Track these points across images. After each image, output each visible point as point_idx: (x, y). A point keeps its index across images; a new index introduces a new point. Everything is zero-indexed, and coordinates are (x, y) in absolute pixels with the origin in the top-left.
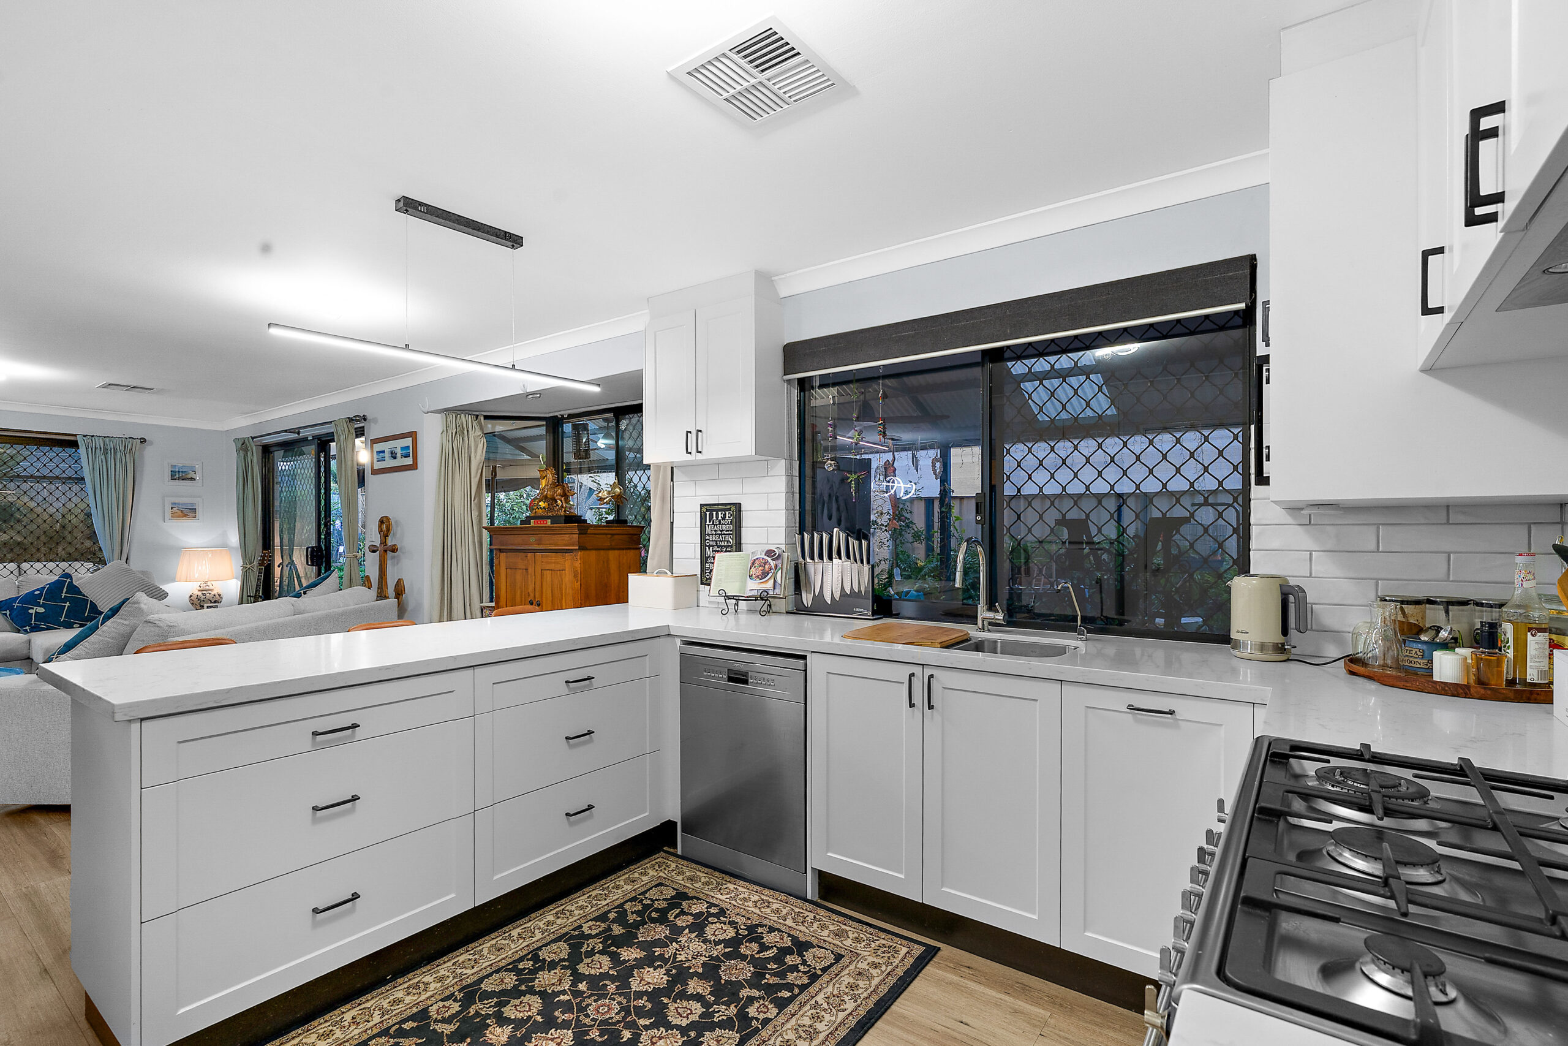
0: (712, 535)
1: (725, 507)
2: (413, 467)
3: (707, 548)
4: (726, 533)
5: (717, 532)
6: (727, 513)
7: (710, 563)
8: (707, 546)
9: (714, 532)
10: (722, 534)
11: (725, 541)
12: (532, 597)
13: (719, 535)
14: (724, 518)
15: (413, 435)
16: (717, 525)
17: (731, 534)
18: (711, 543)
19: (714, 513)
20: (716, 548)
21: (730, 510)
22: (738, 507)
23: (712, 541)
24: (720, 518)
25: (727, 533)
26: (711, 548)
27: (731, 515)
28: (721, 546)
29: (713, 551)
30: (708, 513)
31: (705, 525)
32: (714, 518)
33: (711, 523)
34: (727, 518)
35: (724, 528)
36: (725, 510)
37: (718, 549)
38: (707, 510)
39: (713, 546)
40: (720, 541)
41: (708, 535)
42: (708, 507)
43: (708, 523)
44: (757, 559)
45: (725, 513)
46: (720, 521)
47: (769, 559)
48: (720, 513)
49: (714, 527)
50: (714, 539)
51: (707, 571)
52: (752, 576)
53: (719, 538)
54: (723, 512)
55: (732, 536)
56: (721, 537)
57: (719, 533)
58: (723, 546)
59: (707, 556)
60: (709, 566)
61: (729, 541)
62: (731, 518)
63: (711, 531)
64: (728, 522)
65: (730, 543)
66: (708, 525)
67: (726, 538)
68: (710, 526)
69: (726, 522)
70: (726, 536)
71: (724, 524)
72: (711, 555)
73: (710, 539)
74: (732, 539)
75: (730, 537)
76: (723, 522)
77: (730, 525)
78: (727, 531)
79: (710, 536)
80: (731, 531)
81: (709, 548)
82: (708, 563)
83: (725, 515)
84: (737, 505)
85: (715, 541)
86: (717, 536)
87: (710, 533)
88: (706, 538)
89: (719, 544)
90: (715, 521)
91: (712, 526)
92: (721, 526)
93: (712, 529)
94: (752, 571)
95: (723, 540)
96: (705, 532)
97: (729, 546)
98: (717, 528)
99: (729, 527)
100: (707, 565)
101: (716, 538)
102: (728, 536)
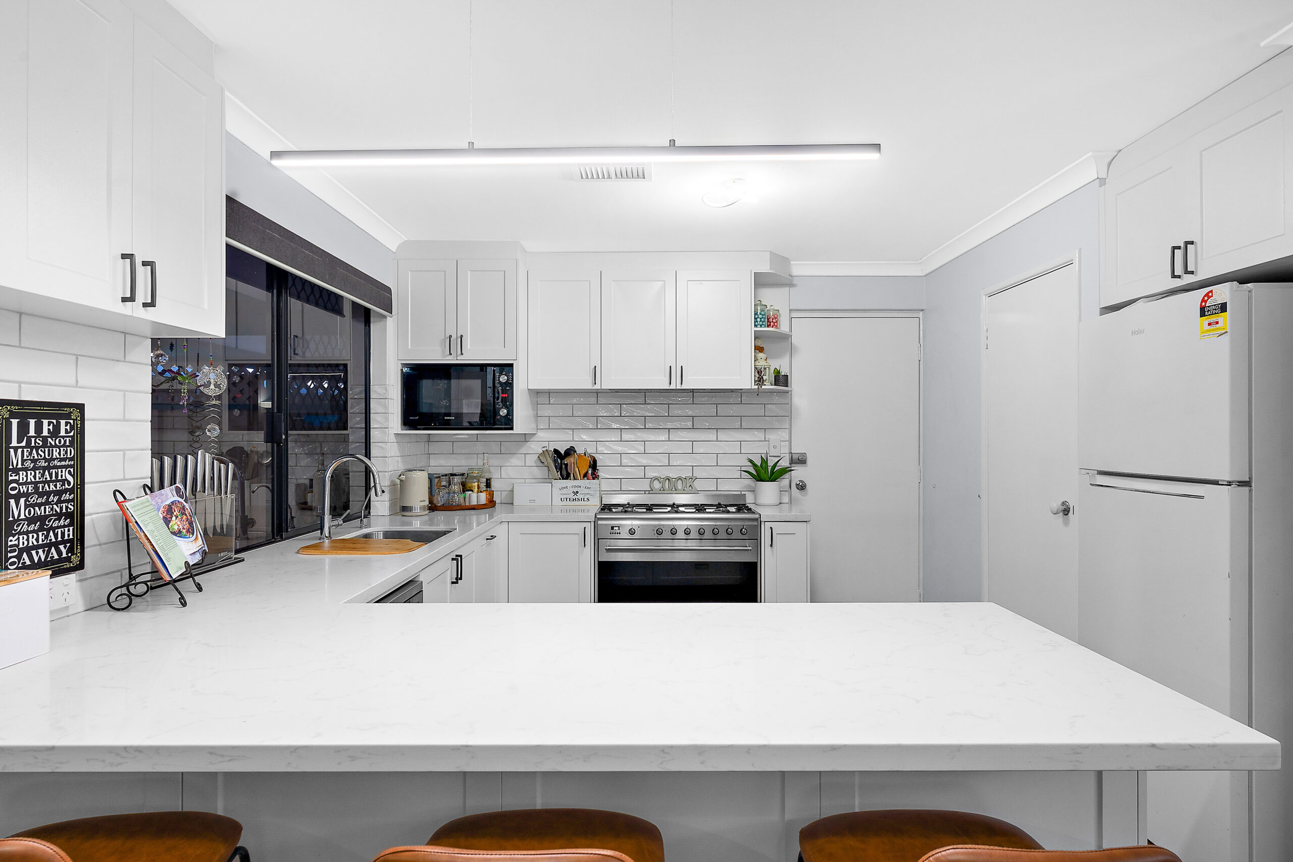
0: (27, 469)
1: (58, 411)
3: (12, 502)
4: (59, 464)
5: (38, 464)
6: (63, 422)
7: (20, 533)
8: (13, 496)
9: (29, 464)
10: (49, 468)
11: (57, 481)
13: (44, 469)
14: (55, 433)
16: (37, 448)
17: (71, 466)
18: (23, 489)
19: (32, 422)
20: (34, 499)
21: (68, 416)
23: (26, 483)
24: (45, 433)
25: (63, 463)
26: (22, 500)
27: (72, 428)
28: (48, 494)
29: (26, 506)
30: (15, 422)
31: (8, 448)
32: (32, 432)
33: (24, 444)
34: (63, 433)
35: (56, 454)
36: (59, 417)
37: (39, 501)
38: (13, 415)
39: (27, 495)
40: (44, 482)
41: (16, 471)
42: (14, 408)
43: (14, 443)
44: (172, 503)
45: (59, 424)
46: (45, 439)
48: (45, 422)
49: (30, 454)
50: (31, 478)
51: (10, 555)
52: (180, 532)
53: (43, 475)
54: (55, 421)
55: (72, 470)
56: (47, 472)
57: (43, 464)
58: (53, 492)
59: (11, 519)
60: (16, 542)
61: (66, 479)
62: (72, 434)
63: (23, 461)
64: (65, 441)
65: (69, 483)
66: (16, 449)
67: (60, 474)
68: (20, 451)
69: (60, 443)
70: (60, 470)
71: (56, 446)
72: (22, 517)
73: (21, 481)
74: (73, 476)
75: (70, 472)
76: (53, 443)
77: (69, 449)
78: (61, 460)
79: (21, 473)
80: (71, 459)
81: (17, 498)
82: (14, 536)
83: (57, 428)
84: (81, 407)
85: (31, 483)
86: (37, 472)
87: (20, 466)
88: (10, 478)
89: (43, 488)
90: (33, 440)
91: (25, 450)
92: (47, 449)
93: (25, 458)
94: (175, 524)
95: (54, 478)
96: (8, 464)
97: (66, 491)
98: (38, 454)
99: (66, 452)
100: (12, 541)
101: (35, 477)
102: (64, 470)
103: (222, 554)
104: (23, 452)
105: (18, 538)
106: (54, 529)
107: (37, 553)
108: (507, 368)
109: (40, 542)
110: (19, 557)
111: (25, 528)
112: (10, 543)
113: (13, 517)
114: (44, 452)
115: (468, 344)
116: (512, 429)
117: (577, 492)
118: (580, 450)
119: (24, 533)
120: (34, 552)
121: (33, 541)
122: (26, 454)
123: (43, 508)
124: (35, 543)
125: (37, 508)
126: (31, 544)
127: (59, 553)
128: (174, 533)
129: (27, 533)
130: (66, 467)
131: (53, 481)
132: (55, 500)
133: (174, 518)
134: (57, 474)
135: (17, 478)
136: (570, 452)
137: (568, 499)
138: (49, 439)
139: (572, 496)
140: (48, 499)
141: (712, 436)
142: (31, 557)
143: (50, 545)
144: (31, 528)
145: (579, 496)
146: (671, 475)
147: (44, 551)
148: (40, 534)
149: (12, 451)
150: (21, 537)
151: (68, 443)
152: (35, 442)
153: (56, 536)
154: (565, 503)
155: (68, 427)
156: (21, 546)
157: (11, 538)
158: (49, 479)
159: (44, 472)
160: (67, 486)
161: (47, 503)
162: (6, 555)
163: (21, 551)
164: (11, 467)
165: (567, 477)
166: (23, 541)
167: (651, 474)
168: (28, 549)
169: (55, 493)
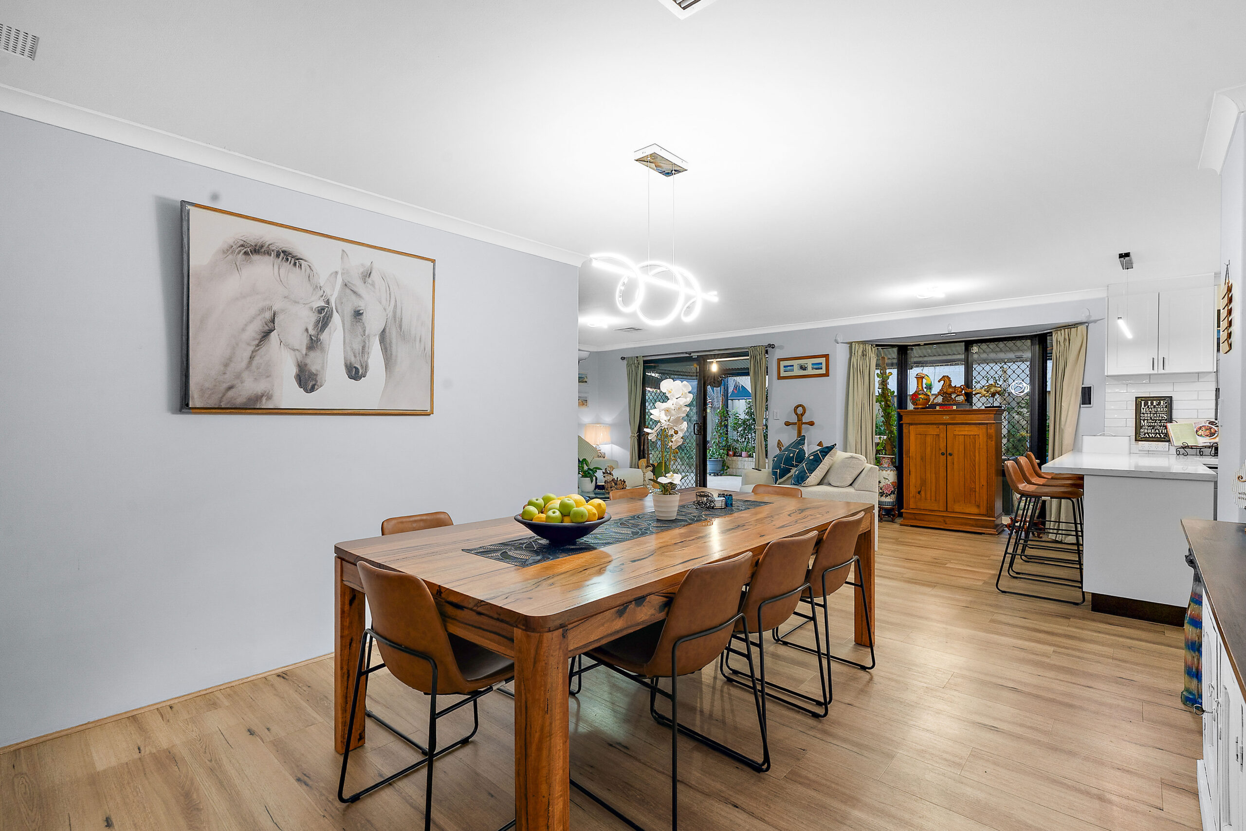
0: (1147, 413)
1: (1159, 399)
2: (827, 375)
3: (1142, 421)
4: (1160, 412)
5: (1152, 412)
6: (1162, 402)
7: (1145, 429)
10: (1156, 413)
11: (1159, 417)
12: (943, 450)
13: (1154, 414)
14: (1159, 405)
15: (826, 356)
16: (1151, 408)
17: (1166, 413)
18: (1147, 418)
19: (1149, 402)
20: (1150, 421)
21: (1164, 400)
22: (1171, 397)
24: (1155, 404)
25: (1162, 412)
26: (1146, 421)
27: (1166, 403)
28: (1156, 420)
29: (1148, 423)
30: (1143, 402)
31: (1140, 408)
32: (1149, 404)
33: (1146, 407)
34: (1162, 404)
35: (1160, 410)
39: (1148, 420)
41: (1144, 414)
42: (1143, 399)
43: (1143, 406)
44: (1203, 426)
46: (1154, 407)
47: (1213, 426)
48: (1154, 402)
49: (1149, 410)
51: (1141, 434)
52: (1201, 435)
54: (1158, 401)
57: (1154, 412)
59: (1142, 425)
60: (1144, 431)
61: (1163, 417)
63: (1146, 411)
64: (1163, 407)
66: (1143, 409)
68: (1145, 409)
69: (1161, 407)
70: (1161, 414)
72: (1146, 425)
73: (1146, 416)
74: (1166, 416)
76: (1158, 407)
80: (1166, 411)
81: (1144, 421)
83: (1159, 403)
85: (1149, 417)
88: (1141, 415)
89: (1154, 418)
90: (1150, 406)
91: (1147, 409)
94: (1200, 432)
96: (1140, 412)
97: (1163, 420)
98: (1151, 410)
99: (1164, 410)
100: (1142, 430)
101: (1150, 415)
106: (1158, 429)
109: (1153, 432)
110: (1145, 435)
111: (1147, 428)
114: (1154, 409)
120: (1150, 434)
123: (1153, 424)
124: (1151, 432)
125: (1151, 423)
127: (1161, 436)
128: (1199, 435)
129: (1148, 429)
130: (1164, 413)
132: (1159, 422)
133: (1201, 430)
134: (1159, 415)
138: (1156, 406)
142: (1149, 435)
143: (1157, 433)
144: (1149, 428)
147: (1154, 435)
148: (1153, 430)
149: (1142, 409)
153: (1159, 431)
155: (1164, 403)
158: (1156, 416)
161: (1155, 422)
163: (1145, 433)
166: (1146, 431)
168: (1148, 433)
169: (1159, 420)
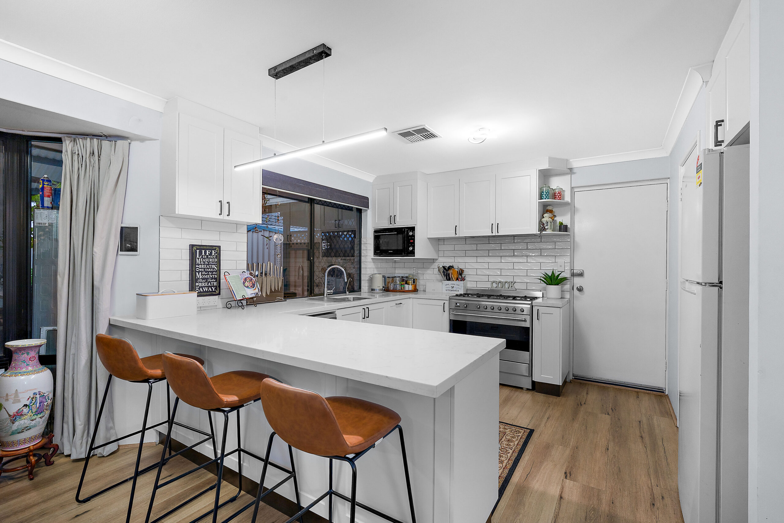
0: (201, 264)
1: (212, 248)
3: (197, 273)
4: (212, 263)
5: (205, 263)
6: (213, 251)
7: (199, 282)
8: (197, 272)
9: (202, 263)
10: (209, 264)
11: (211, 268)
13: (207, 264)
14: (211, 254)
16: (205, 259)
17: (216, 264)
18: (201, 270)
19: (203, 251)
20: (204, 273)
21: (215, 249)
23: (201, 268)
24: (207, 254)
25: (213, 263)
26: (200, 273)
28: (209, 272)
29: (201, 275)
30: (198, 251)
31: (196, 258)
32: (203, 254)
33: (201, 257)
34: (213, 254)
35: (211, 260)
36: (212, 250)
37: (206, 274)
38: (197, 249)
39: (202, 272)
40: (207, 268)
41: (198, 265)
42: (198, 247)
43: (198, 257)
44: (247, 277)
45: (212, 252)
46: (207, 256)
48: (207, 251)
49: (203, 260)
50: (203, 267)
51: (196, 288)
52: (248, 286)
53: (207, 266)
54: (210, 251)
55: (216, 265)
56: (208, 266)
57: (207, 263)
58: (210, 271)
59: (197, 278)
60: (198, 285)
61: (214, 268)
62: (216, 255)
63: (200, 262)
64: (214, 257)
65: (215, 269)
66: (198, 259)
67: (212, 266)
68: (199, 259)
69: (212, 257)
70: (212, 265)
71: (211, 258)
72: (200, 278)
73: (200, 267)
74: (217, 267)
75: (215, 266)
76: (210, 257)
77: (215, 259)
78: (213, 262)
79: (200, 265)
80: (216, 262)
81: (199, 272)
82: (198, 283)
83: (211, 253)
84: (219, 247)
85: (203, 268)
86: (205, 265)
87: (199, 263)
88: (196, 267)
89: (207, 270)
90: (204, 256)
91: (201, 259)
92: (208, 259)
93: (201, 261)
94: (247, 284)
95: (210, 267)
96: (196, 263)
97: (214, 271)
98: (205, 260)
99: (214, 260)
100: (197, 284)
101: (204, 267)
102: (213, 265)
103: (278, 298)
104: (200, 259)
105: (199, 284)
106: (210, 282)
107: (205, 288)
108: (413, 229)
109: (206, 285)
110: (199, 289)
111: (201, 281)
112: (196, 285)
113: (197, 277)
114: (207, 260)
115: (397, 219)
116: (414, 256)
117: (453, 287)
118: (456, 267)
119: (201, 282)
120: (204, 288)
121: (203, 285)
122: (201, 260)
123: (207, 276)
124: (204, 286)
125: (205, 276)
126: (203, 286)
127: (212, 289)
128: (246, 287)
129: (202, 282)
130: (214, 264)
131: (210, 268)
132: (211, 274)
133: (247, 282)
134: (211, 266)
135: (198, 267)
136: (450, 267)
137: (449, 290)
138: (209, 256)
139: (451, 289)
140: (208, 273)
141: (524, 260)
142: (203, 290)
143: (209, 287)
144: (203, 281)
145: (454, 289)
146: (502, 280)
147: (207, 288)
148: (206, 283)
149: (197, 259)
150: (200, 283)
151: (215, 257)
152: (204, 257)
153: (211, 284)
154: (447, 292)
155: (215, 253)
156: (200, 286)
157: (197, 283)
158: (209, 267)
159: (207, 265)
160: (214, 270)
161: (208, 274)
162: (195, 288)
163: (200, 287)
164: (197, 263)
165: (449, 280)
167: (492, 279)
168: (202, 287)
169: (211, 272)
